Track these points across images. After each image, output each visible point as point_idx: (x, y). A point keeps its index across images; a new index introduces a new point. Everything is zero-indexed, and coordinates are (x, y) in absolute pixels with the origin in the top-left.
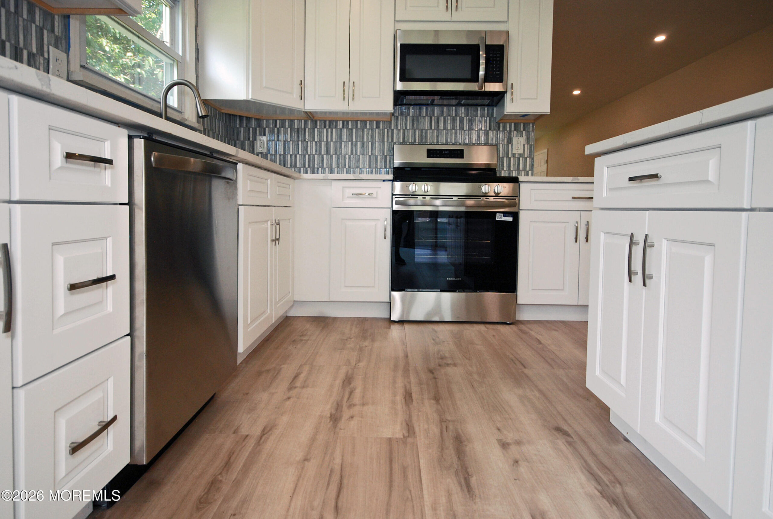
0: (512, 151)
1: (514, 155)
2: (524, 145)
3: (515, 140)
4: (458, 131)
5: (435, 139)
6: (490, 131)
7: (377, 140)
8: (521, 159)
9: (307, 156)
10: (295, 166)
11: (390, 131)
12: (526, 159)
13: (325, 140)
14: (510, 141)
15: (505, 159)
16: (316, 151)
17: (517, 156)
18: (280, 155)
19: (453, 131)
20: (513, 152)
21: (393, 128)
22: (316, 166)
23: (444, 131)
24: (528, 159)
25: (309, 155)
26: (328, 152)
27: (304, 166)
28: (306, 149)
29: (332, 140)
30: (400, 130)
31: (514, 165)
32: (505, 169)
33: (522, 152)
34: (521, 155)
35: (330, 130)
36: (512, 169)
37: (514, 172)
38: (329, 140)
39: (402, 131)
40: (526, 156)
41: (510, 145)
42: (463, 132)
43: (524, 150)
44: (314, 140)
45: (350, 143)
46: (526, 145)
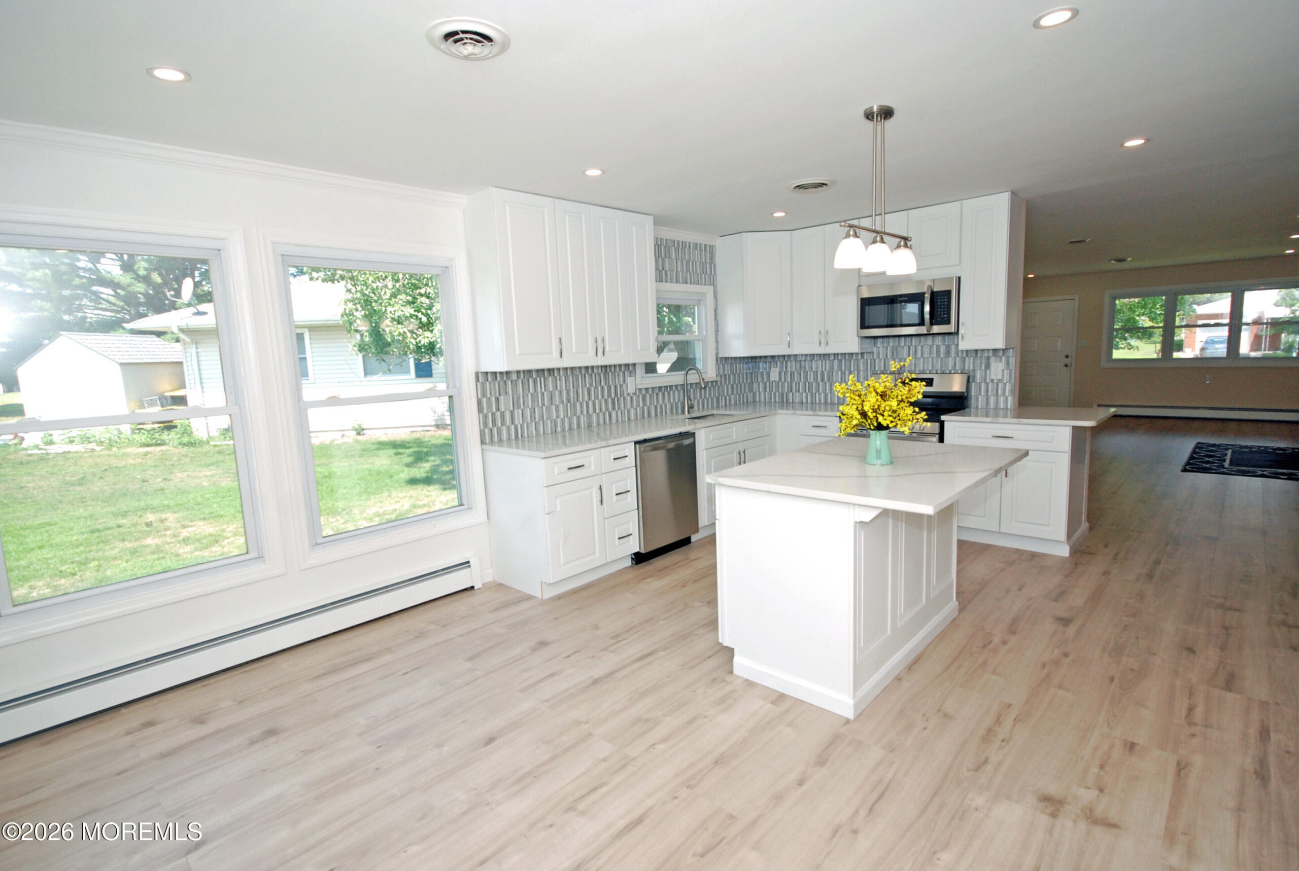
0: (990, 376)
1: (992, 381)
2: (1003, 371)
3: (993, 365)
4: (935, 359)
5: (913, 366)
6: (967, 358)
7: (862, 369)
8: (1000, 384)
9: (807, 383)
10: (799, 391)
11: (873, 361)
12: (1005, 384)
13: (820, 370)
14: (988, 366)
15: (983, 384)
16: (814, 378)
17: (995, 381)
18: (788, 383)
19: (930, 359)
20: (992, 378)
21: (875, 358)
22: (814, 391)
23: (922, 359)
24: (1008, 384)
25: (809, 383)
26: (823, 380)
27: (805, 391)
28: (806, 377)
29: (825, 370)
30: (881, 360)
31: (992, 390)
32: (982, 394)
33: (1001, 378)
34: (1000, 381)
35: (824, 361)
36: (990, 394)
37: (992, 397)
38: (824, 370)
39: (883, 360)
40: (1005, 381)
41: (988, 371)
42: (939, 360)
43: (1003, 375)
44: (812, 370)
45: (840, 372)
46: (1005, 371)
